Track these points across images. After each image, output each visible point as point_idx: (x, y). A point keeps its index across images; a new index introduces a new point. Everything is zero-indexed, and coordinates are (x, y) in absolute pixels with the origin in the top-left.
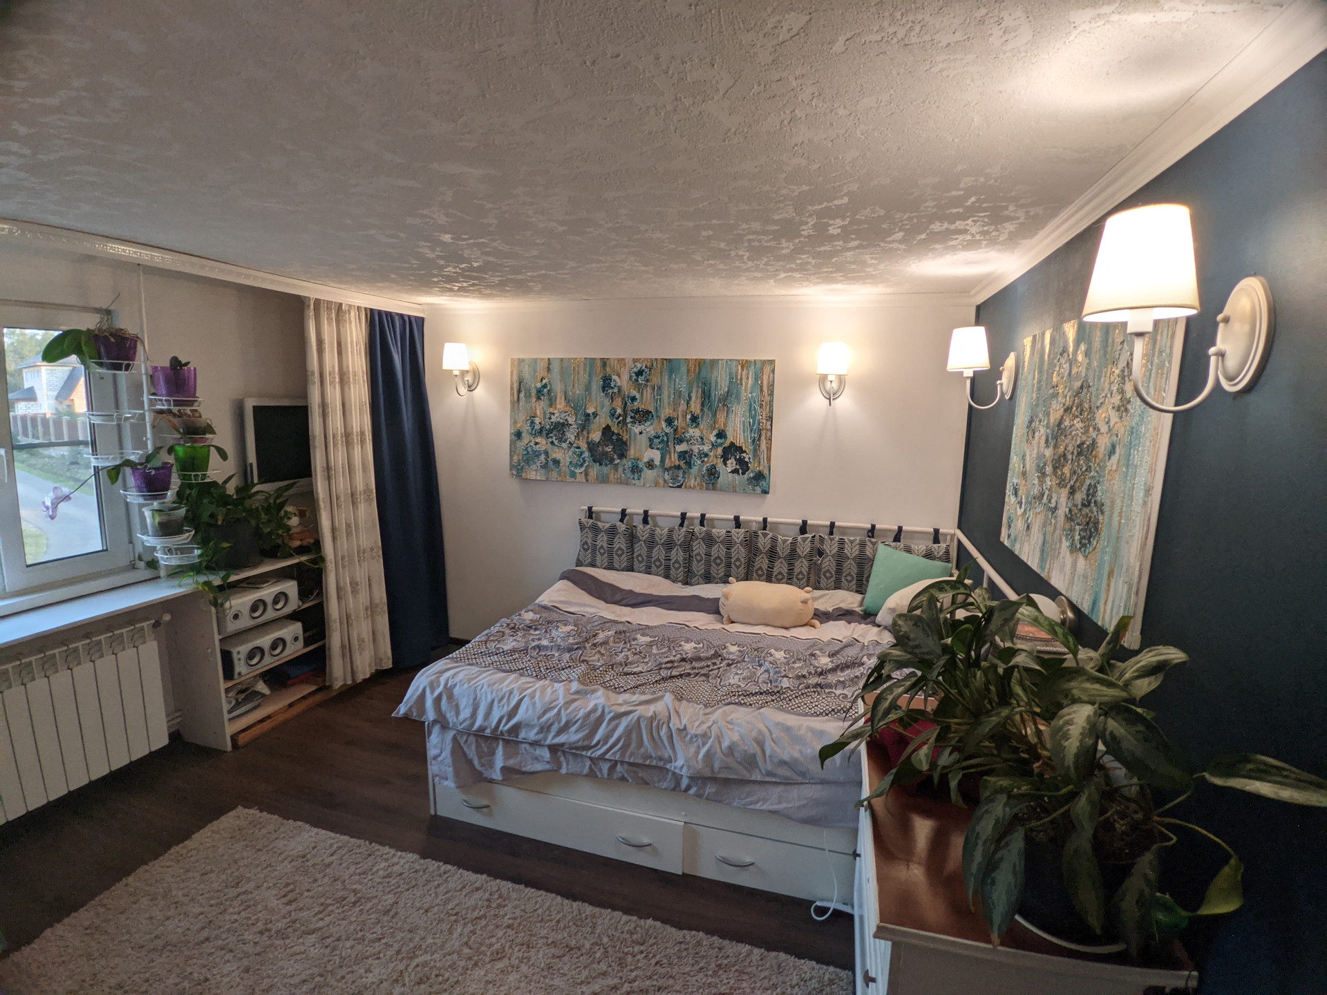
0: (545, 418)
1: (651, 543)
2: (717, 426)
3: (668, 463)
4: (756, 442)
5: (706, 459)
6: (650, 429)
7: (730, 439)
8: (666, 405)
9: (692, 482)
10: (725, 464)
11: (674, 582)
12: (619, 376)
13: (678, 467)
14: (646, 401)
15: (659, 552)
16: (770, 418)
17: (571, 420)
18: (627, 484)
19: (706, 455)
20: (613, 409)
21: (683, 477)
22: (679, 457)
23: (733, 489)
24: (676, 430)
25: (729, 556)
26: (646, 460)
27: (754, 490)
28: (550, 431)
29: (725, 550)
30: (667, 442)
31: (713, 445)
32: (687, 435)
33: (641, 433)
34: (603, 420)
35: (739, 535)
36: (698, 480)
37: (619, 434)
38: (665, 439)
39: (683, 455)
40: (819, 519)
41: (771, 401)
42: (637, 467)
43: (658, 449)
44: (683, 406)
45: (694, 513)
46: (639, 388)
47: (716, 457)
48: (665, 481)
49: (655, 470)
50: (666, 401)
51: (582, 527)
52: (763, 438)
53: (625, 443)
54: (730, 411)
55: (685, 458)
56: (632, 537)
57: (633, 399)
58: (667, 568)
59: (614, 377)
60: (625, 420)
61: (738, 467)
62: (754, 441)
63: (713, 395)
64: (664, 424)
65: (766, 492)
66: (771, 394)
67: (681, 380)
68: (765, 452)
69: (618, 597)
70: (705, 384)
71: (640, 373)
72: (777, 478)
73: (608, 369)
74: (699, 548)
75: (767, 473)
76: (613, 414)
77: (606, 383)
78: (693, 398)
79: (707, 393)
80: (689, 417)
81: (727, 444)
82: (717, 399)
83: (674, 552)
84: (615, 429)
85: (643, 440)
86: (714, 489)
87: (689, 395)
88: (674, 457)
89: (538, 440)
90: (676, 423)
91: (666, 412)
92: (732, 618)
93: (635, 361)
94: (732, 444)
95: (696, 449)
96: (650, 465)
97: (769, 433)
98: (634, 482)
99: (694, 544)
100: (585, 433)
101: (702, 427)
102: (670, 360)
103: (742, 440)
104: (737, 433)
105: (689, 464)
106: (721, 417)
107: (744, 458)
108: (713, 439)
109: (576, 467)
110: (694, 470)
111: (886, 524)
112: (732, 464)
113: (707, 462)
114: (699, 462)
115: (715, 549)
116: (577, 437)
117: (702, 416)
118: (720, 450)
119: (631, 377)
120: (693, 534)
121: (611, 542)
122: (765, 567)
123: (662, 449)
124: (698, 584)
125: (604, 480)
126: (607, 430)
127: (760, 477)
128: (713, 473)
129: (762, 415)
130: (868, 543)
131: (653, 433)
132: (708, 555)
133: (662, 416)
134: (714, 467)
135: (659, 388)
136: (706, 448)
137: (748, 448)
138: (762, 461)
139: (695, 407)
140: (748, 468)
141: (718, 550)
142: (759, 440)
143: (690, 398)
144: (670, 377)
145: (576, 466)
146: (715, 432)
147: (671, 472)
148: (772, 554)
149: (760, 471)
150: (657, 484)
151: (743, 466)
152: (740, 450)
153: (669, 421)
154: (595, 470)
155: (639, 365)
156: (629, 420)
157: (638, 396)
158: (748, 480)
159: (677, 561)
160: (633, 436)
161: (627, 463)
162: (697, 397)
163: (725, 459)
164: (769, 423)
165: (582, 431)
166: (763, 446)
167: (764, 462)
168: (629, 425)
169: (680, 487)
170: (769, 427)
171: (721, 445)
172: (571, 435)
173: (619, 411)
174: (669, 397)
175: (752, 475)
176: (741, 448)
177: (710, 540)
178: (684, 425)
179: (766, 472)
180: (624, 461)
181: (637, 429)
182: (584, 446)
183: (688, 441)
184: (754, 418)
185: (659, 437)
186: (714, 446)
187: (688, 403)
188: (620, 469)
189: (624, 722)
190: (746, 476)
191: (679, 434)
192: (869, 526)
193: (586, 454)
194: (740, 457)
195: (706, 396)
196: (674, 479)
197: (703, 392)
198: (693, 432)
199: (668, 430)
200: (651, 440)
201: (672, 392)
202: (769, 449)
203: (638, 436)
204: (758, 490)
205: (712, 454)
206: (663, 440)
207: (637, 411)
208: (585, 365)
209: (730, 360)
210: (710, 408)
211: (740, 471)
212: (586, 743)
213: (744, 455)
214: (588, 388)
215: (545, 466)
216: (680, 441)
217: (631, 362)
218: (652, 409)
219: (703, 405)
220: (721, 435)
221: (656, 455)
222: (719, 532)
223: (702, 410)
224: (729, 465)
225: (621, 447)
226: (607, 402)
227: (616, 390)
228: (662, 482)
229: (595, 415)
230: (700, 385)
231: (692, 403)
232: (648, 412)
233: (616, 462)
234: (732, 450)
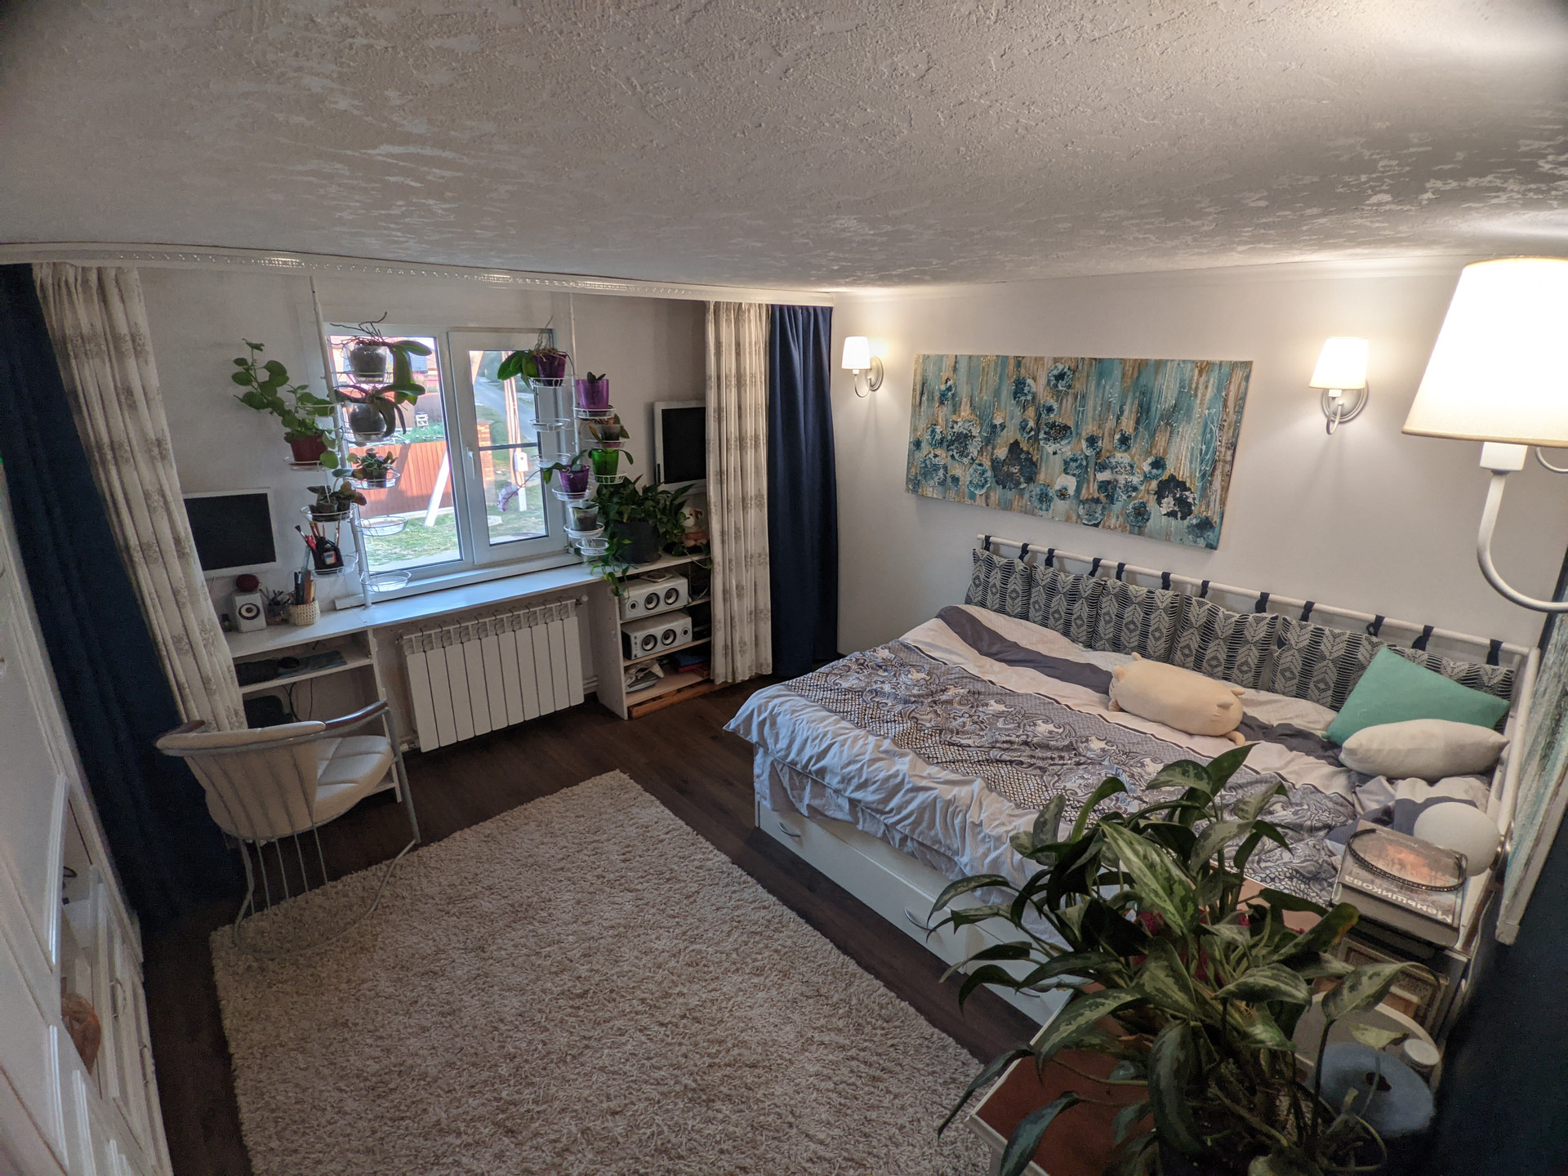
0: (946, 426)
1: (1052, 590)
2: (1154, 452)
3: (1084, 494)
4: (1207, 478)
5: (1134, 494)
6: (1066, 449)
7: (1170, 469)
8: (1090, 420)
9: (1113, 522)
10: (1159, 503)
11: (1073, 641)
12: (1034, 379)
13: (1097, 501)
14: (1064, 414)
15: (1059, 603)
16: (1233, 446)
17: (975, 431)
18: (1033, 514)
19: (1135, 489)
20: (1024, 420)
21: (1102, 514)
22: (1100, 488)
23: (1166, 537)
24: (1098, 454)
25: (1146, 623)
26: (1057, 487)
27: (1195, 542)
28: (952, 443)
29: (1142, 614)
30: (1087, 467)
31: (1145, 476)
32: (1112, 460)
33: (1055, 453)
34: (1010, 434)
35: (1164, 598)
36: (1121, 519)
37: (1028, 453)
38: (1084, 463)
39: (1104, 486)
40: (1289, 594)
41: (1238, 422)
42: (1047, 495)
43: (1074, 475)
44: (1111, 423)
45: (1111, 562)
46: (1059, 396)
47: (1148, 493)
48: (1079, 516)
49: (1068, 502)
50: (1090, 414)
51: (976, 559)
52: (1218, 472)
53: (1034, 464)
54: (1175, 435)
55: (1106, 490)
56: (1029, 580)
57: (1050, 410)
58: (1068, 624)
59: (1029, 381)
60: (1037, 434)
61: (1176, 509)
62: (1204, 476)
63: (1153, 409)
64: (1084, 444)
65: (1212, 547)
66: (1240, 411)
67: (1112, 387)
68: (1219, 492)
69: (995, 649)
70: (1144, 394)
71: (1061, 377)
72: (1231, 531)
73: (1023, 371)
74: (1109, 606)
75: (1218, 521)
76: (1023, 427)
77: (1019, 387)
78: (1126, 413)
79: (1145, 407)
80: (1117, 436)
81: (1165, 477)
82: (1158, 415)
83: (1077, 605)
84: (1024, 446)
85: (1058, 464)
86: (1140, 533)
87: (1121, 407)
88: (1094, 487)
89: (938, 452)
90: (1100, 443)
91: (1089, 428)
92: (1121, 704)
93: (1056, 360)
94: (1172, 478)
95: (1122, 479)
96: (1062, 494)
97: (1228, 467)
98: (1041, 513)
99: (1104, 600)
100: (989, 448)
101: (1133, 451)
102: (1100, 361)
103: (1187, 474)
104: (1182, 460)
105: (1111, 498)
106: (1161, 441)
107: (1187, 497)
108: (1146, 468)
109: (976, 488)
110: (1117, 507)
111: (1406, 617)
112: (1168, 503)
113: (1135, 498)
114: (1124, 497)
115: (1128, 612)
116: (981, 452)
117: (1136, 437)
118: (1154, 484)
119: (1049, 381)
120: (1104, 587)
121: (1005, 581)
122: (1194, 645)
123: (1079, 476)
124: (1104, 650)
125: (1006, 506)
126: (1015, 447)
127: (1205, 525)
128: (1141, 513)
129: (1220, 440)
130: (1365, 643)
131: (1069, 455)
132: (1120, 616)
133: (1084, 434)
134: (1144, 505)
135: (1083, 397)
136: (1135, 480)
137: (1196, 484)
138: (1212, 504)
139: (1128, 425)
140: (1190, 512)
141: (1133, 613)
142: (1212, 475)
143: (1122, 412)
144: (1098, 384)
145: (977, 486)
146: (1150, 460)
147: (1087, 506)
148: (1207, 630)
149: (1207, 518)
150: (1068, 519)
151: (1184, 508)
152: (1183, 486)
153: (1092, 441)
154: (997, 494)
155: (1060, 367)
156: (1042, 436)
157: (1055, 406)
158: (1188, 527)
159: (1080, 617)
160: (1044, 457)
161: (1036, 489)
162: (1131, 412)
163: (1160, 495)
164: (1229, 453)
165: (987, 445)
166: (1217, 483)
167: (1215, 507)
168: (1041, 442)
169: (1096, 525)
170: (1229, 458)
171: (1156, 477)
172: (973, 450)
173: (1031, 424)
174: (1095, 409)
175: (1194, 522)
176: (1184, 483)
177: (1124, 599)
178: (1109, 447)
179: (1216, 519)
180: (1032, 486)
181: (1050, 448)
182: (987, 464)
183: (1112, 469)
184: (1208, 444)
185: (1076, 460)
186: (1147, 478)
187: (1118, 418)
188: (1027, 496)
189: (921, 797)
190: (1186, 522)
191: (1103, 458)
192: (1372, 617)
193: (989, 474)
194: (1181, 496)
195: (1144, 411)
196: (1090, 514)
197: (1141, 405)
198: (1121, 457)
199: (1089, 452)
200: (1066, 463)
201: (1099, 402)
202: (1225, 489)
203: (1052, 457)
204: (1202, 542)
205: (1142, 488)
206: (1081, 465)
207: (1053, 426)
208: (996, 364)
209: (1184, 361)
210: (1147, 427)
211: (1179, 515)
212: (880, 807)
213: (1187, 493)
214: (997, 393)
215: (942, 483)
216: (1102, 467)
217: (1051, 362)
218: (1071, 424)
219: (1138, 422)
220: (1158, 464)
221: (1070, 483)
222: (1138, 591)
223: (1136, 429)
224: (1164, 505)
225: (1030, 467)
226: (1018, 412)
227: (1029, 398)
228: (1074, 517)
229: (1003, 426)
230: (1137, 394)
231: (1124, 419)
232: (1066, 428)
233: (1022, 486)
234: (1170, 486)
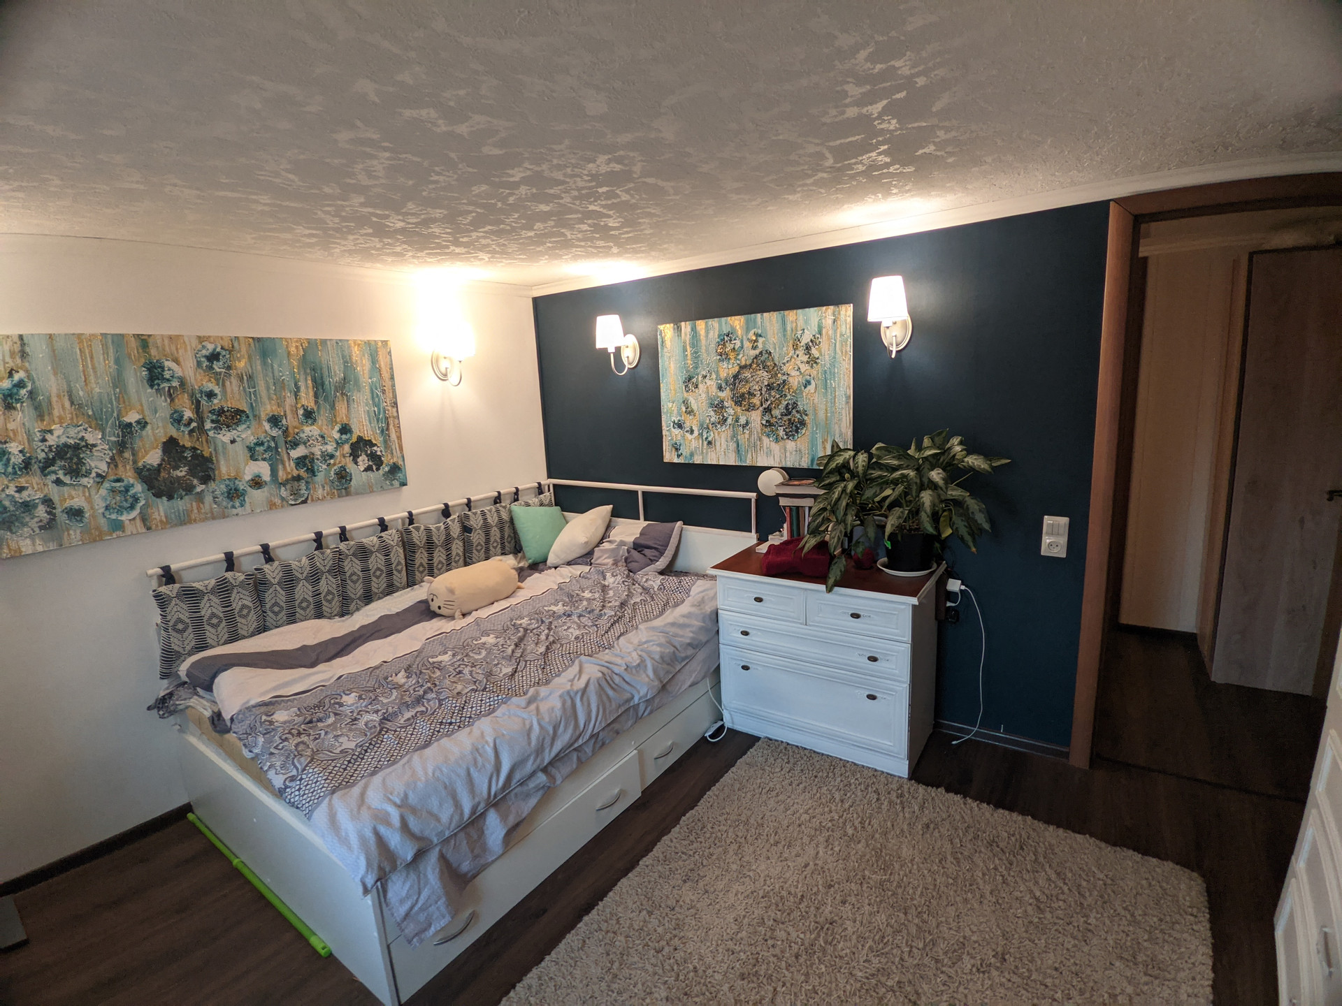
0: (30, 440)
1: (289, 580)
2: (338, 420)
3: (282, 475)
4: (385, 432)
5: (332, 461)
6: (246, 434)
7: (357, 432)
8: (265, 399)
9: (320, 493)
10: (356, 463)
11: (330, 618)
12: (176, 361)
13: (298, 478)
14: (232, 396)
15: (303, 590)
16: (395, 404)
17: (93, 437)
18: (224, 516)
19: (332, 456)
20: (176, 412)
21: (307, 489)
22: (297, 464)
23: (369, 490)
24: (286, 432)
25: (388, 563)
26: (248, 477)
27: (392, 485)
28: (47, 465)
29: (383, 558)
30: (276, 448)
31: (337, 443)
32: (302, 435)
33: (233, 442)
34: (159, 430)
35: (391, 536)
36: (327, 488)
37: (194, 449)
38: (273, 445)
39: (301, 462)
40: (456, 500)
41: (393, 386)
42: (236, 490)
43: (264, 459)
44: (290, 400)
45: (330, 530)
46: (218, 378)
47: (344, 457)
48: (283, 499)
49: (266, 489)
50: (264, 393)
52: (391, 427)
53: (209, 460)
54: (351, 402)
55: (305, 465)
56: (258, 585)
57: (211, 395)
58: (318, 606)
59: (168, 364)
60: (201, 428)
61: (370, 463)
62: (382, 431)
63: (327, 383)
64: (267, 426)
65: (404, 484)
66: (392, 378)
67: (280, 366)
68: (396, 441)
70: (314, 370)
71: (213, 357)
72: (412, 469)
73: (153, 352)
74: (352, 566)
75: (402, 463)
76: (177, 420)
77: (155, 374)
78: (303, 388)
79: (319, 381)
80: (301, 412)
81: (354, 439)
82: (333, 388)
83: (323, 582)
84: (186, 441)
85: (239, 451)
86: (348, 494)
87: (296, 385)
88: (290, 467)
90: (284, 422)
91: (268, 409)
92: (464, 612)
93: (201, 339)
94: (360, 439)
95: (317, 451)
96: (257, 483)
97: (396, 421)
98: (235, 511)
99: (346, 563)
100: (127, 454)
101: (320, 422)
102: (259, 340)
103: (370, 432)
104: (363, 427)
105: (312, 472)
106: (341, 407)
107: (376, 451)
108: (337, 436)
110: (320, 477)
111: (507, 489)
112: (363, 461)
113: (334, 464)
114: (324, 467)
115: (371, 561)
116: (113, 462)
117: (318, 408)
118: (347, 448)
119: (199, 364)
120: (340, 553)
121: (227, 604)
122: (425, 561)
123: (270, 459)
124: (358, 609)
125: (184, 520)
126: (171, 446)
127: (395, 469)
128: (343, 476)
129: (386, 403)
131: (252, 440)
132: (365, 570)
133: (263, 416)
134: (343, 468)
135: (250, 377)
136: (330, 448)
137: (378, 440)
138: (394, 451)
139: (307, 399)
140: (382, 463)
141: (376, 561)
142: (388, 429)
143: (298, 388)
144: (264, 363)
145: (120, 510)
146: (337, 428)
147: (288, 486)
148: (430, 545)
149: (394, 463)
150: (272, 506)
151: (376, 460)
152: (370, 443)
153: (275, 420)
154: (162, 508)
155: (210, 347)
156: (208, 425)
157: (217, 390)
158: (384, 475)
160: (220, 448)
161: (219, 487)
162: (307, 387)
163: (355, 455)
164: (395, 410)
165: (121, 452)
166: (393, 436)
167: (397, 453)
168: (211, 433)
169: (305, 502)
170: (395, 414)
171: (347, 441)
172: (97, 463)
173: (188, 414)
174: (268, 389)
175: (387, 469)
176: (370, 441)
177: (363, 553)
178: (296, 424)
180: (212, 485)
181: (225, 437)
182: (129, 477)
183: (305, 443)
184: (378, 405)
185: (262, 444)
186: (339, 444)
187: (296, 395)
188: (208, 499)
190: (381, 472)
191: (292, 435)
192: (495, 494)
193: (138, 488)
194: (371, 452)
195: (319, 385)
196: (295, 493)
197: (314, 380)
198: (310, 430)
199: (275, 432)
200: (250, 449)
201: (271, 381)
202: (399, 438)
203: (230, 446)
204: (396, 483)
205: (338, 454)
206: (269, 447)
207: (221, 412)
208: (105, 347)
209: (340, 340)
210: (326, 399)
211: (374, 468)
213: (375, 448)
214: (118, 381)
215: (49, 525)
216: (295, 444)
217: (195, 343)
218: (244, 406)
219: (316, 396)
220: (345, 430)
221: (263, 469)
223: (316, 402)
224: (360, 463)
225: (203, 468)
226: (162, 403)
227: (175, 383)
228: (278, 501)
229: (143, 424)
230: (308, 371)
231: (302, 394)
232: (239, 412)
233: (199, 489)
234: (360, 446)
